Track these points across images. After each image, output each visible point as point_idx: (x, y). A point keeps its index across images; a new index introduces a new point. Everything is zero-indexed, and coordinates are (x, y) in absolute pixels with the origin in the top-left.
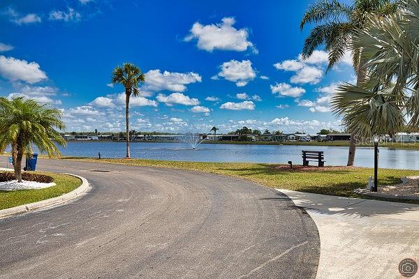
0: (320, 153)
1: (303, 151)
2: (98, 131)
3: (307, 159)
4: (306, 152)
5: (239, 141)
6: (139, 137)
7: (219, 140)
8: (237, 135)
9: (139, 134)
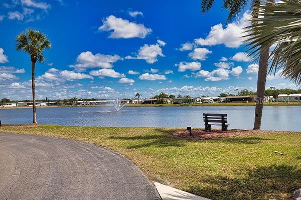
0: (223, 116)
1: (204, 114)
2: (48, 99)
3: (209, 123)
4: (208, 115)
5: (157, 103)
6: (79, 103)
7: (142, 104)
8: (156, 99)
9: (80, 100)
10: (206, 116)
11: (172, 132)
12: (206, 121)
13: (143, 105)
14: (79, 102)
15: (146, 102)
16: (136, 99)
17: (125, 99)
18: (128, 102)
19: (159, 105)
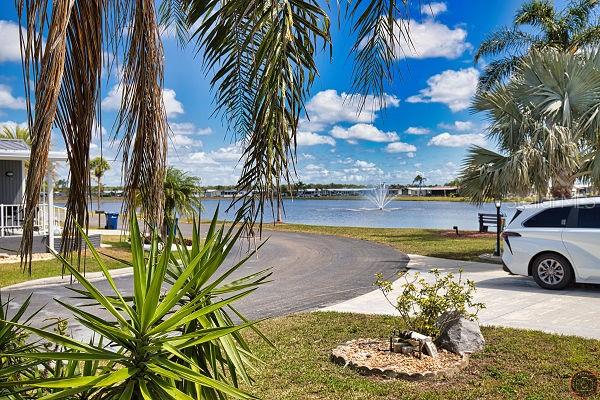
1: (479, 214)
3: (484, 224)
4: (483, 215)
5: (457, 196)
6: (309, 193)
7: (428, 195)
8: (455, 188)
9: (309, 187)
10: (481, 216)
11: (440, 232)
12: (481, 222)
13: (428, 198)
14: (308, 190)
15: (436, 193)
16: (416, 186)
17: (394, 187)
18: (400, 193)
19: (459, 199)
